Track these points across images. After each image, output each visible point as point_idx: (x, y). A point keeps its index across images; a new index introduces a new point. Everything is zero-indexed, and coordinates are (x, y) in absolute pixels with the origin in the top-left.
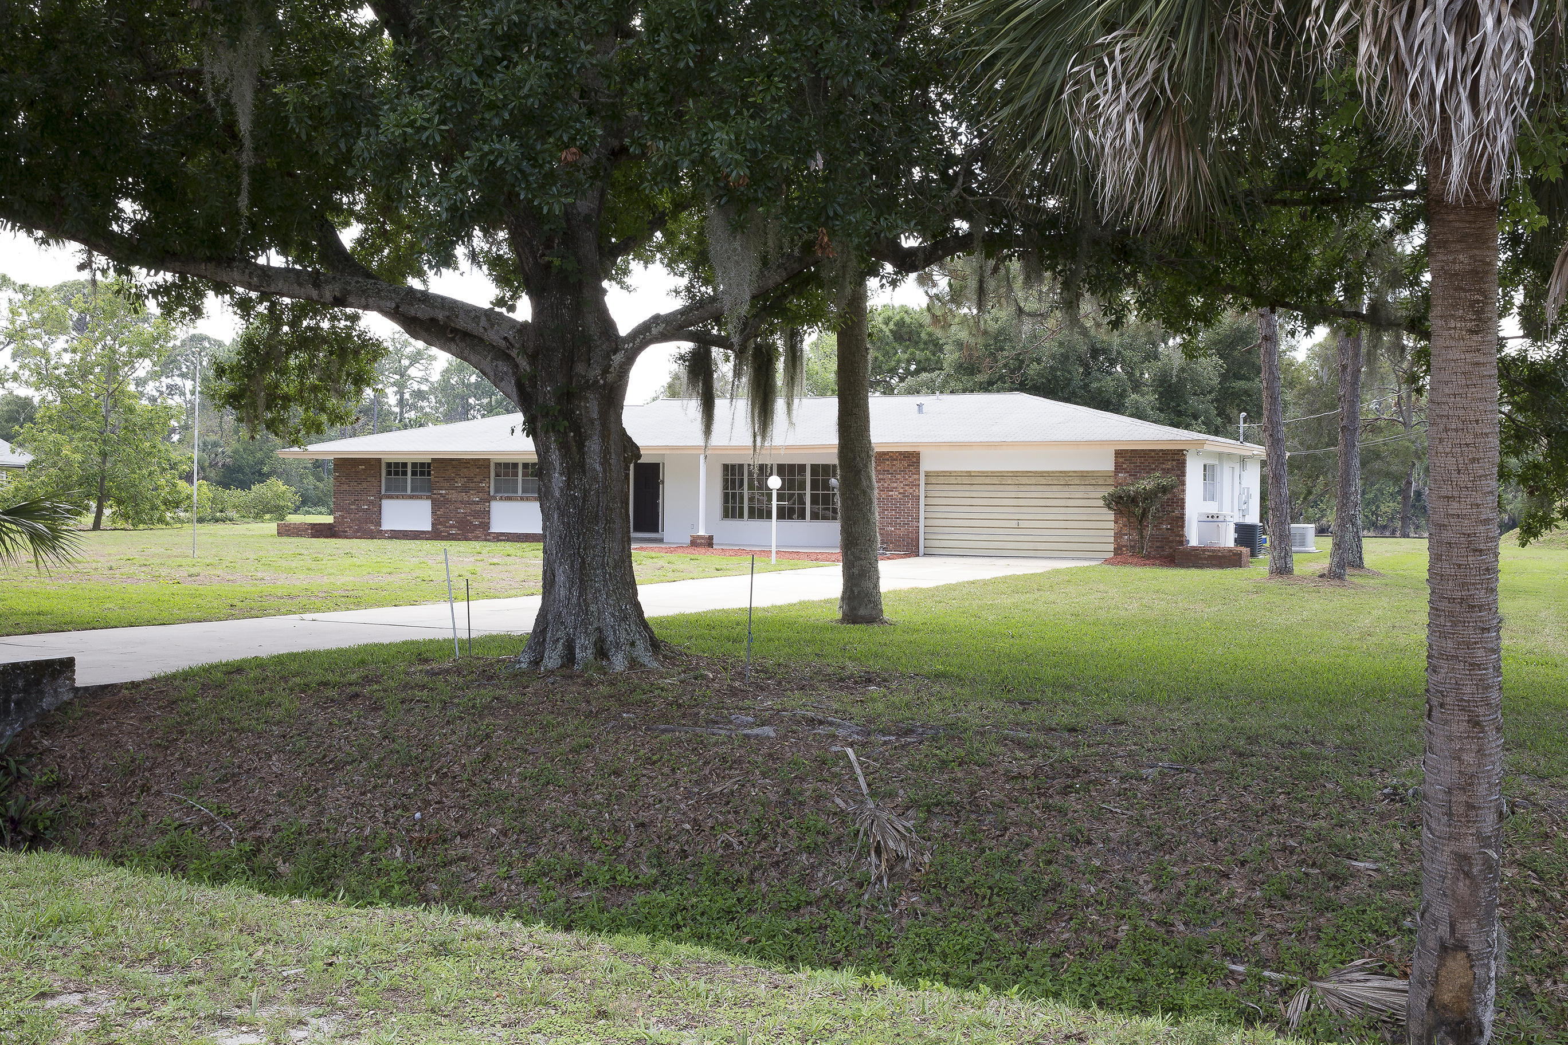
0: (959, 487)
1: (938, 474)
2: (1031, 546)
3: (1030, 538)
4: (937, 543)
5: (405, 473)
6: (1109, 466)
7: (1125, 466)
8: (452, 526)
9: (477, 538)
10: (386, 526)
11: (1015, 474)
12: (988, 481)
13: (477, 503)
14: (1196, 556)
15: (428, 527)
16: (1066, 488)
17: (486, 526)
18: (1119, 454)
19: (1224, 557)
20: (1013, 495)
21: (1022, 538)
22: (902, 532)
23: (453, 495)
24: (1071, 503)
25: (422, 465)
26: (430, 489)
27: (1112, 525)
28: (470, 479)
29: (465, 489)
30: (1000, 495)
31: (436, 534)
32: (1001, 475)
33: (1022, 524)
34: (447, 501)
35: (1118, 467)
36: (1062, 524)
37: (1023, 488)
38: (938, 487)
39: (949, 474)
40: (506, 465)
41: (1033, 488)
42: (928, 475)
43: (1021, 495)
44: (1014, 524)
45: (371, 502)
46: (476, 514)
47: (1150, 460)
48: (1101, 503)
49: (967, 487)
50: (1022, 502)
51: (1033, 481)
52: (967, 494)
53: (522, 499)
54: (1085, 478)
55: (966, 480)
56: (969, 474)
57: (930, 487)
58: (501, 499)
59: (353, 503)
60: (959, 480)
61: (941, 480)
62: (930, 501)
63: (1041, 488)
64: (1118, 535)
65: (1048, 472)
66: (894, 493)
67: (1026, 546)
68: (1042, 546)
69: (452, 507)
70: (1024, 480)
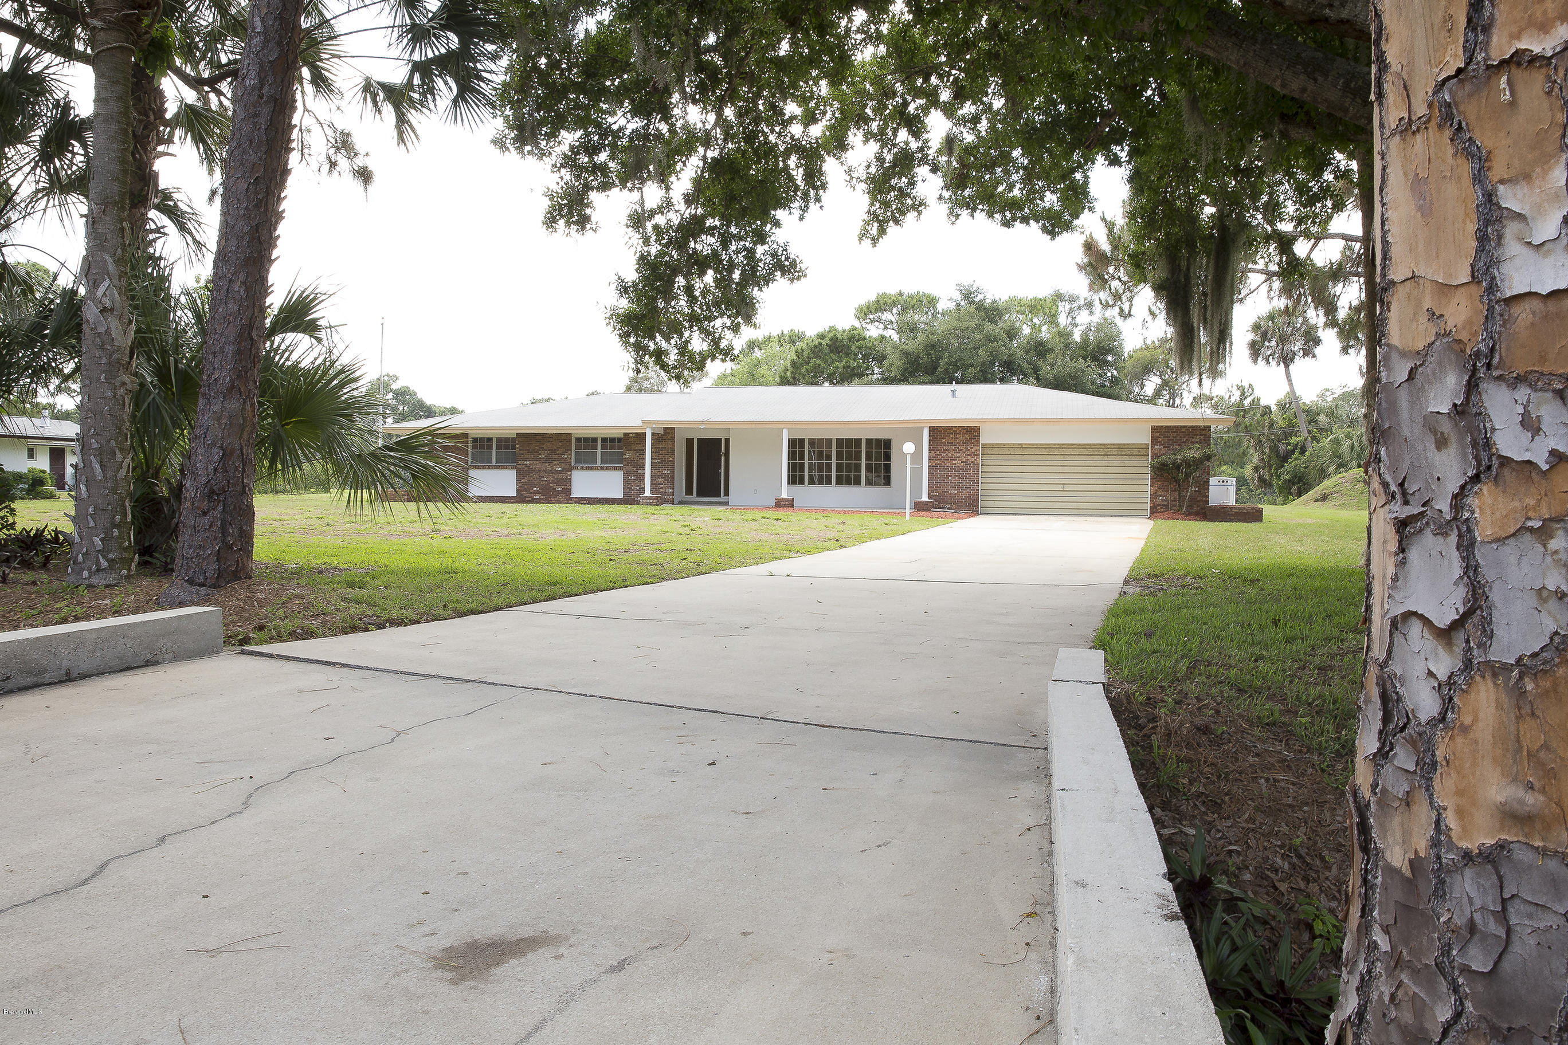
0: (1011, 457)
1: (993, 446)
2: (1074, 506)
3: (1074, 499)
4: (992, 504)
6: (1145, 439)
7: (1162, 439)
8: (536, 492)
9: (560, 502)
10: (474, 492)
11: (1061, 446)
12: (1037, 451)
13: (559, 472)
14: (1225, 513)
15: (513, 494)
16: (1106, 458)
17: (568, 491)
18: (1155, 429)
19: (1248, 513)
20: (1059, 463)
21: (1066, 499)
22: (964, 494)
23: (538, 466)
24: (1110, 470)
25: (507, 440)
26: (515, 461)
27: (1149, 487)
28: (553, 452)
29: (548, 460)
30: (1047, 463)
31: (521, 498)
32: (1049, 447)
33: (1067, 487)
34: (530, 471)
35: (1154, 441)
36: (1102, 488)
37: (1068, 457)
38: (995, 457)
39: (1003, 446)
40: (586, 440)
41: (1077, 458)
42: (984, 446)
43: (1066, 463)
44: (1060, 487)
46: (558, 482)
47: (1182, 435)
48: (1136, 470)
49: (1020, 457)
50: (1066, 469)
51: (1077, 452)
52: (1020, 463)
53: (602, 468)
54: (1122, 450)
55: (1018, 451)
56: (1021, 446)
57: (986, 457)
58: (582, 468)
60: (1012, 451)
61: (996, 451)
62: (987, 469)
63: (1083, 458)
64: (1154, 496)
65: (1089, 445)
66: (957, 462)
67: (1071, 505)
68: (1085, 506)
69: (536, 476)
70: (1069, 451)
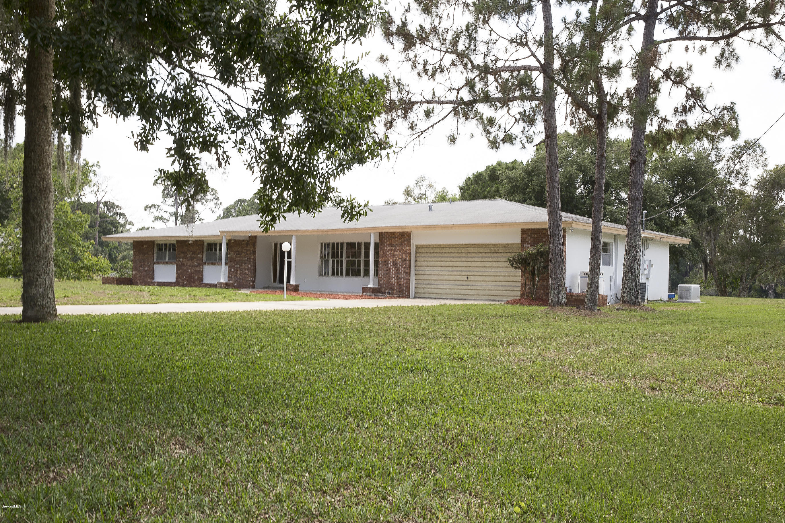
0: (434, 255)
1: (423, 247)
2: (475, 292)
3: (474, 287)
4: (421, 290)
5: (165, 249)
6: (517, 240)
7: (527, 240)
8: (185, 280)
9: (196, 286)
10: (156, 279)
11: (466, 246)
12: (451, 250)
13: (197, 266)
15: (174, 280)
16: (496, 255)
17: (201, 279)
18: (525, 232)
20: (465, 259)
21: (469, 287)
22: (400, 282)
23: (186, 262)
24: (498, 264)
25: (173, 244)
26: (176, 258)
27: (519, 279)
28: (194, 253)
29: (191, 258)
30: (457, 259)
31: (178, 283)
32: (458, 247)
33: (470, 278)
34: (183, 265)
35: (524, 241)
36: (493, 278)
37: (470, 255)
38: (423, 255)
39: (429, 246)
40: (212, 244)
41: (476, 255)
42: (417, 247)
43: (469, 259)
44: (465, 278)
45: (149, 266)
46: (196, 273)
47: (543, 236)
48: (507, 264)
49: (439, 255)
50: (469, 264)
51: (476, 250)
52: (439, 259)
53: (218, 264)
54: (506, 248)
55: (438, 250)
56: (440, 246)
57: (418, 255)
58: (209, 264)
59: (141, 266)
60: (435, 250)
61: (425, 250)
62: (419, 264)
63: (481, 255)
64: (523, 286)
65: (485, 245)
66: (396, 259)
67: (472, 292)
68: (481, 292)
69: (185, 269)
70: (471, 250)
